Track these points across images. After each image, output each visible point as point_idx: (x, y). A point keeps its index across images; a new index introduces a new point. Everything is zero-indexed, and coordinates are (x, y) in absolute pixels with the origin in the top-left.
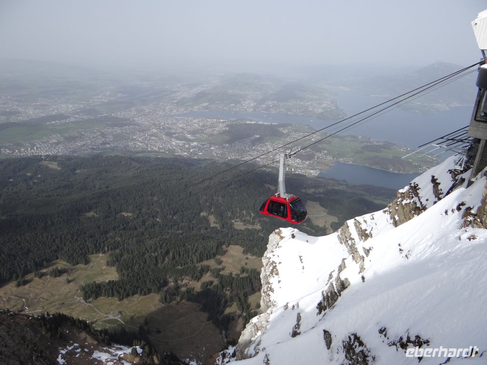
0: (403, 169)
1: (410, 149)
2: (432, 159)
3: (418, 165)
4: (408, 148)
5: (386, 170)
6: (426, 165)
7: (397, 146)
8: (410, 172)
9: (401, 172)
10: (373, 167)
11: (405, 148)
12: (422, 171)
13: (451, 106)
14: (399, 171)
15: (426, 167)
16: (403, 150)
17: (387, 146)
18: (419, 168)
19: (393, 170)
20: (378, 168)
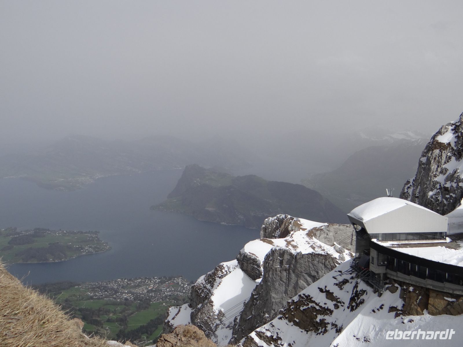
0: (64, 255)
1: (66, 231)
2: (92, 237)
3: (79, 247)
4: (63, 231)
5: (45, 262)
6: (87, 245)
7: (50, 231)
8: (73, 257)
9: (63, 260)
10: (29, 262)
11: (60, 232)
12: (85, 252)
13: (95, 178)
14: (61, 260)
15: (88, 247)
16: (59, 234)
17: (39, 233)
18: (81, 250)
19: (53, 260)
20: (36, 262)
